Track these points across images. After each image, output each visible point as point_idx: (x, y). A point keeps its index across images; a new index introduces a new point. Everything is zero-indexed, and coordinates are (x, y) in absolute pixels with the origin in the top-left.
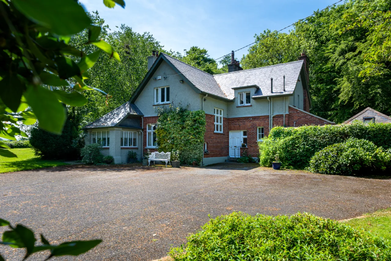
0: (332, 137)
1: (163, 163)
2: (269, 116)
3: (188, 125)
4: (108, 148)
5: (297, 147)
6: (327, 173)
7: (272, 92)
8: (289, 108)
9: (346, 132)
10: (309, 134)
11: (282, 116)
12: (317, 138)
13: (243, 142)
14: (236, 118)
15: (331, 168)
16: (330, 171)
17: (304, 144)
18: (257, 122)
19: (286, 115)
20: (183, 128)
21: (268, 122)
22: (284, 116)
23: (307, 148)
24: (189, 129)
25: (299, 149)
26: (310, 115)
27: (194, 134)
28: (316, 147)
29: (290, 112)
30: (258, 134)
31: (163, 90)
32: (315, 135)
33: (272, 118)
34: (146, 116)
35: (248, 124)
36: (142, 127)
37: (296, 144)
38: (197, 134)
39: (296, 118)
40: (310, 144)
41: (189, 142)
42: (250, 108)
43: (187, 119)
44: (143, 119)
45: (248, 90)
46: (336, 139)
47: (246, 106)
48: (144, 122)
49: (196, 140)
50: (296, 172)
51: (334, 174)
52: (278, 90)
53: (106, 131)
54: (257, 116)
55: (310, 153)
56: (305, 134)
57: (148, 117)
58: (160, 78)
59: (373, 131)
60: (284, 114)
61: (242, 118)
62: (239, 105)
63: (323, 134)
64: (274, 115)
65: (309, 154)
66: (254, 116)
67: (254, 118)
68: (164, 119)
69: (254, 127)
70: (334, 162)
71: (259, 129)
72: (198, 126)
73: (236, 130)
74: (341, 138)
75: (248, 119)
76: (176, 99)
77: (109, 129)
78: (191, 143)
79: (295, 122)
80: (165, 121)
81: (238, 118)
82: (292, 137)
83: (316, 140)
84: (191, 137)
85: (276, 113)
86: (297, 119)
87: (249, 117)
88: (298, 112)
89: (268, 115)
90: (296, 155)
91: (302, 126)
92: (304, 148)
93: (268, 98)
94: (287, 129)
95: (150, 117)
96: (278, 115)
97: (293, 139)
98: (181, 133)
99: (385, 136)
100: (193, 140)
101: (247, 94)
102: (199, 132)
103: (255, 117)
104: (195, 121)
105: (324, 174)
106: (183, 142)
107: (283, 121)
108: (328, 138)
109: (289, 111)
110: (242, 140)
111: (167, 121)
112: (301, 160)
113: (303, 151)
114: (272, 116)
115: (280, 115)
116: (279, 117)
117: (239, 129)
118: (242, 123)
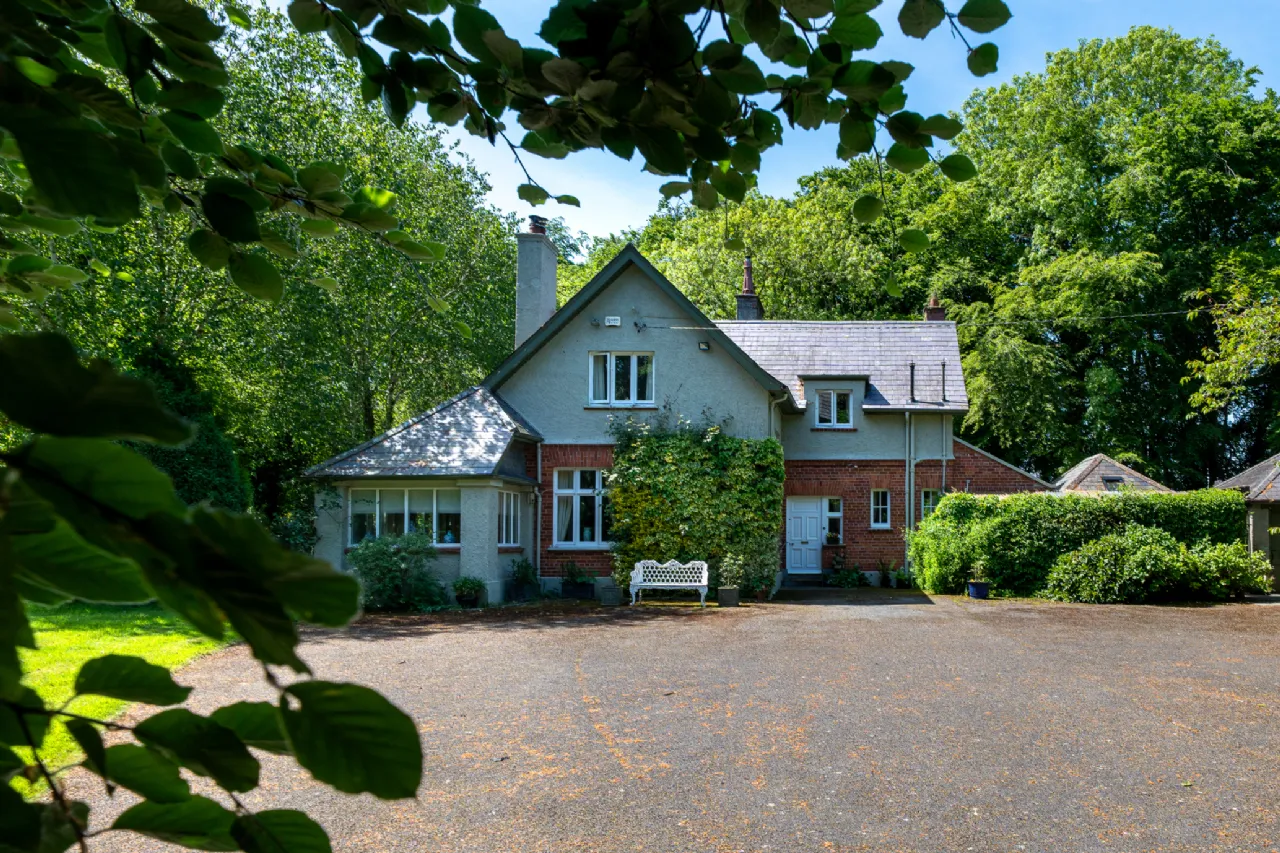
0: (1091, 521)
1: (692, 595)
2: (904, 461)
3: (739, 479)
4: (456, 552)
5: (1017, 543)
6: (1100, 602)
7: (913, 400)
8: (954, 446)
9: (1116, 510)
10: (1039, 513)
11: (937, 464)
12: (1059, 522)
13: (826, 531)
14: (810, 461)
15: (1106, 591)
16: (1105, 596)
17: (1031, 538)
18: (872, 475)
19: (948, 461)
20: (722, 487)
21: (902, 476)
22: (944, 464)
23: (1039, 547)
24: (741, 492)
25: (1019, 548)
26: (1003, 466)
27: (759, 509)
28: (1059, 543)
29: (957, 455)
30: (872, 507)
31: (623, 361)
32: (1053, 517)
33: (913, 467)
34: (549, 440)
35: (846, 480)
36: (536, 478)
37: (1011, 536)
38: (768, 507)
39: (970, 473)
40: (1044, 537)
41: (743, 531)
42: (851, 436)
43: (735, 462)
44: (540, 451)
45: (844, 387)
46: (1098, 526)
47: (835, 430)
48: (543, 460)
49: (767, 524)
50: (1022, 603)
51: (1115, 602)
52: (927, 396)
53: (435, 489)
54: (871, 461)
55: (1044, 558)
56: (1031, 513)
57: (561, 447)
58: (618, 324)
59: (1164, 511)
60: (944, 459)
61: (829, 461)
62: (818, 425)
63: (1069, 516)
64: (918, 460)
65: (1041, 560)
66: (863, 458)
67: (865, 465)
68: (652, 458)
69: (862, 489)
70: (1113, 578)
71: (877, 494)
72: (771, 484)
73: (809, 494)
74: (1108, 523)
75: (845, 466)
76: (682, 396)
77: (460, 483)
78: (748, 534)
79: (968, 481)
80: (653, 464)
81: (818, 461)
82: (998, 520)
83: (1055, 528)
84: (752, 515)
85: (924, 456)
86: (973, 473)
87: (851, 461)
88: (976, 455)
89: (900, 458)
90: (1011, 563)
91: (1015, 491)
92: (1032, 544)
93: (907, 414)
94: (983, 499)
95: (574, 447)
96: (929, 461)
97: (1003, 525)
98: (715, 502)
99: (1183, 521)
100: (756, 524)
101: (839, 396)
102: (774, 502)
103: (867, 461)
104: (759, 468)
105: (1094, 602)
106: (722, 529)
107: (941, 477)
108: (1083, 523)
109: (954, 452)
110: (826, 524)
111: (663, 463)
112: (1023, 575)
113: (1030, 553)
114: (913, 463)
115: (933, 461)
116: (931, 466)
117: (818, 492)
118: (826, 476)
